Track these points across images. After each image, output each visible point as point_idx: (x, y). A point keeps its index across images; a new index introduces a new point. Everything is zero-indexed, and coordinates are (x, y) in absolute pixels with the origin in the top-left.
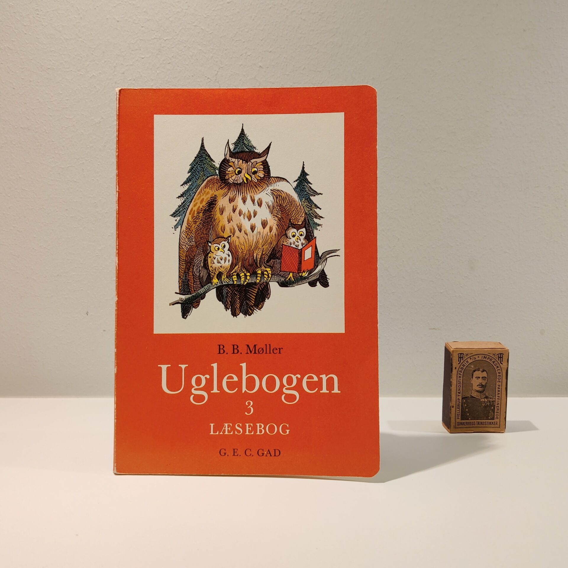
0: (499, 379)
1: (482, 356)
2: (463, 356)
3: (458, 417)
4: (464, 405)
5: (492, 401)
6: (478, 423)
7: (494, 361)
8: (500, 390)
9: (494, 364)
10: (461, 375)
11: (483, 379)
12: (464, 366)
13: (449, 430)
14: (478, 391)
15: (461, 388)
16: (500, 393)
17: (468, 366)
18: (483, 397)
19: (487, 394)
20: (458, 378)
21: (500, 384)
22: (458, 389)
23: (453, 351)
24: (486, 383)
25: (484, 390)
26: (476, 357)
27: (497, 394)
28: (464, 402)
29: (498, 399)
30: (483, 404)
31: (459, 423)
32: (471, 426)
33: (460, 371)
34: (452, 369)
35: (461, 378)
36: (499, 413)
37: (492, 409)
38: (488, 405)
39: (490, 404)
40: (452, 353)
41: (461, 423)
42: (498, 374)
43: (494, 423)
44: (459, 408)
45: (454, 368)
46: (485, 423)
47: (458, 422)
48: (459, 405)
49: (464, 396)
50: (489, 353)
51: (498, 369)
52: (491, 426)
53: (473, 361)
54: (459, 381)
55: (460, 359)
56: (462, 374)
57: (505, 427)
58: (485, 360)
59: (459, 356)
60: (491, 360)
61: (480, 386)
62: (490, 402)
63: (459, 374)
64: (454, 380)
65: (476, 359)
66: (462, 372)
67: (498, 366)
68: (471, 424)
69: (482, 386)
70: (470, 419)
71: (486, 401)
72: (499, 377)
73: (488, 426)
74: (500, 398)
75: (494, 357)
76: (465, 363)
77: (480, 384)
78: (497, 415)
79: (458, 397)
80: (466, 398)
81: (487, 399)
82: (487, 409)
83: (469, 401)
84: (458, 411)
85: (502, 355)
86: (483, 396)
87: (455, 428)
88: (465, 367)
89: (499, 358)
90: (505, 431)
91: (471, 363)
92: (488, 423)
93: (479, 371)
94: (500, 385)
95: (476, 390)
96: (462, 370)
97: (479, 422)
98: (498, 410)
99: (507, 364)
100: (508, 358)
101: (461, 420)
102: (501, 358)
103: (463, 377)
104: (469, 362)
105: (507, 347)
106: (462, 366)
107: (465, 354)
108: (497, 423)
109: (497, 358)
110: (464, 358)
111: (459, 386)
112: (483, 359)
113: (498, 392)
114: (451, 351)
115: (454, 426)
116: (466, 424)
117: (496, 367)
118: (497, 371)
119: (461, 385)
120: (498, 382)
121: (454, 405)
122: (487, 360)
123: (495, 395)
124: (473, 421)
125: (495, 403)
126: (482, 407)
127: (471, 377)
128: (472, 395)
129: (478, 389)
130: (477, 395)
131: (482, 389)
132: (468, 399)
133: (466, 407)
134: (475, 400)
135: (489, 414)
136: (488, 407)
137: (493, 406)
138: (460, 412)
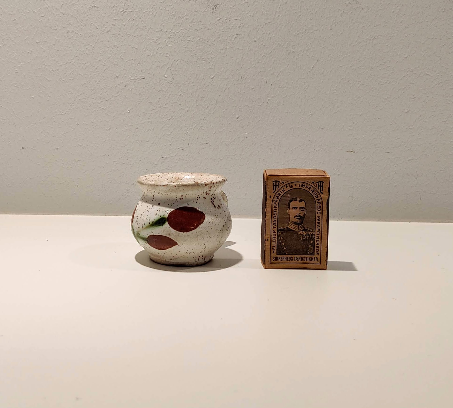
0: (319, 210)
1: (300, 184)
2: (278, 183)
3: (274, 251)
4: (280, 237)
5: (311, 235)
6: (296, 258)
7: (313, 190)
9: (314, 193)
10: (276, 205)
11: (301, 209)
13: (264, 265)
14: (295, 223)
15: (277, 219)
16: (320, 225)
17: (284, 195)
18: (302, 230)
19: (305, 227)
20: (273, 208)
21: (320, 215)
22: (273, 221)
23: (267, 178)
24: (305, 214)
25: (302, 222)
26: (293, 185)
27: (316, 226)
28: (280, 235)
29: (318, 232)
30: (301, 238)
31: (275, 258)
33: (275, 201)
34: (266, 197)
35: (277, 209)
36: (320, 247)
37: (312, 243)
38: (306, 238)
40: (266, 180)
41: (277, 258)
42: (318, 204)
43: (314, 259)
44: (274, 242)
45: (268, 197)
46: (303, 259)
47: (273, 257)
48: (274, 238)
49: (280, 228)
50: (307, 181)
51: (317, 199)
52: (311, 262)
53: (289, 189)
54: (274, 212)
55: (275, 187)
56: (277, 203)
57: (326, 264)
59: (274, 183)
60: (310, 189)
61: (298, 218)
62: (309, 235)
63: (274, 204)
64: (268, 210)
65: (293, 187)
66: (278, 201)
67: (318, 196)
68: (288, 260)
69: (301, 218)
70: (287, 254)
71: (305, 234)
72: (319, 208)
73: (307, 262)
74: (320, 231)
75: (313, 185)
76: (280, 191)
78: (317, 251)
79: (273, 230)
80: (282, 230)
81: (305, 232)
82: (306, 243)
84: (273, 244)
85: (322, 183)
86: (301, 228)
87: (270, 263)
89: (319, 187)
90: (327, 268)
91: (287, 191)
92: (307, 258)
93: (296, 200)
94: (320, 217)
95: (293, 222)
96: (278, 199)
97: (297, 257)
99: (328, 193)
100: (328, 187)
101: (277, 255)
102: (321, 187)
103: (279, 208)
104: (285, 191)
105: (329, 174)
106: (278, 194)
107: (280, 182)
108: (317, 259)
109: (316, 187)
110: (280, 186)
111: (274, 217)
112: (300, 187)
113: (318, 225)
114: (265, 178)
115: (269, 261)
116: (282, 259)
117: (315, 197)
118: (317, 201)
119: (277, 216)
120: (318, 213)
121: (268, 237)
122: (305, 189)
123: (314, 227)
124: (291, 256)
125: (315, 236)
126: (300, 240)
127: (288, 207)
128: (288, 227)
129: (296, 220)
130: (294, 228)
131: (300, 220)
132: (285, 232)
133: (282, 240)
134: (292, 232)
135: (309, 249)
136: (307, 241)
137: (313, 239)
138: (276, 245)
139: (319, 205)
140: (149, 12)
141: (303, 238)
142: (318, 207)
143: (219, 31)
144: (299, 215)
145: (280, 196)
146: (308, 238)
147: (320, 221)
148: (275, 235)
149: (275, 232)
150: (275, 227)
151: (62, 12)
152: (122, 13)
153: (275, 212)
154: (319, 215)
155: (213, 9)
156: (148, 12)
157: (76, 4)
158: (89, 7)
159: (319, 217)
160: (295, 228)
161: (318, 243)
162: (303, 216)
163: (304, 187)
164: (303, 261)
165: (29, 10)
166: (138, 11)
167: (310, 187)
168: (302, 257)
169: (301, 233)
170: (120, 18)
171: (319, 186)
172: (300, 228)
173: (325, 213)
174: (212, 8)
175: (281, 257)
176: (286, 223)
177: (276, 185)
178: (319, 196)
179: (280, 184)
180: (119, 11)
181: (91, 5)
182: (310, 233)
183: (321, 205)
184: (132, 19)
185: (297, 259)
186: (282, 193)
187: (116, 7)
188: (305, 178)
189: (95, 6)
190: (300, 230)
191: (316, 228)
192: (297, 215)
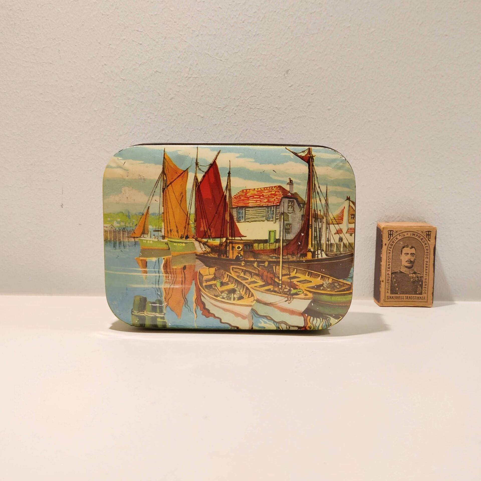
0: (427, 255)
1: (411, 234)
2: (393, 232)
3: (388, 291)
4: (394, 279)
7: (422, 238)
8: (428, 266)
9: (422, 241)
10: (390, 251)
11: (412, 255)
13: (379, 304)
14: (406, 267)
15: (391, 264)
17: (398, 242)
18: (412, 273)
19: (415, 270)
20: (388, 254)
21: (428, 260)
22: (388, 265)
23: (383, 228)
24: (415, 259)
25: (413, 266)
26: (405, 234)
27: (425, 270)
28: (393, 277)
29: (426, 274)
30: (411, 280)
32: (400, 300)
33: (389, 248)
34: (382, 245)
35: (391, 254)
36: (427, 288)
37: (420, 284)
38: (416, 280)
39: (418, 280)
40: (382, 230)
41: (390, 297)
42: (426, 250)
43: (422, 298)
44: (388, 283)
45: (384, 244)
46: (413, 298)
47: (387, 296)
48: (388, 279)
49: (393, 272)
50: (417, 231)
51: (426, 246)
52: (419, 300)
53: (402, 238)
54: (389, 257)
55: (390, 235)
56: (391, 250)
57: (432, 302)
59: (389, 233)
60: (419, 237)
61: (409, 262)
62: (418, 277)
63: (389, 250)
64: (384, 256)
65: (405, 236)
66: (392, 248)
67: (426, 243)
68: (400, 298)
69: (411, 262)
70: (399, 293)
71: (414, 276)
72: (427, 254)
73: (416, 300)
74: (427, 274)
75: (422, 235)
76: (394, 240)
78: (425, 291)
79: (387, 273)
80: (395, 273)
82: (415, 284)
83: (398, 276)
87: (385, 302)
88: (394, 244)
89: (427, 236)
90: (432, 306)
91: (400, 239)
92: (416, 297)
93: (408, 247)
95: (405, 266)
96: (392, 246)
97: (407, 296)
98: (426, 285)
99: (435, 241)
100: (435, 235)
101: (390, 294)
102: (429, 236)
103: (393, 253)
104: (398, 239)
106: (392, 242)
107: (394, 231)
108: (425, 298)
109: (425, 236)
110: (394, 235)
112: (411, 236)
113: (426, 268)
115: (384, 300)
116: (395, 298)
117: (424, 244)
118: (425, 248)
119: (391, 261)
120: (426, 259)
121: (383, 279)
122: (415, 237)
123: (423, 270)
124: (402, 295)
125: (423, 278)
126: (410, 282)
127: (400, 253)
128: (401, 270)
129: (407, 264)
130: (405, 271)
131: (411, 264)
133: (395, 282)
134: (404, 275)
135: (417, 289)
136: (416, 282)
137: (421, 281)
138: (390, 287)
140: (216, 78)
141: (413, 280)
143: (291, 99)
144: (410, 259)
147: (427, 265)
149: (389, 275)
150: (389, 271)
151: (122, 78)
152: (187, 78)
159: (427, 262)
161: (425, 284)
164: (412, 300)
166: (204, 77)
169: (412, 275)
170: (184, 84)
172: (411, 271)
173: (432, 258)
177: (391, 234)
179: (394, 233)
180: (183, 77)
181: (153, 71)
182: (419, 276)
183: (428, 251)
184: (198, 86)
185: (407, 298)
186: (396, 241)
187: (181, 72)
188: (416, 229)
190: (411, 273)
191: (425, 271)
192: (408, 260)
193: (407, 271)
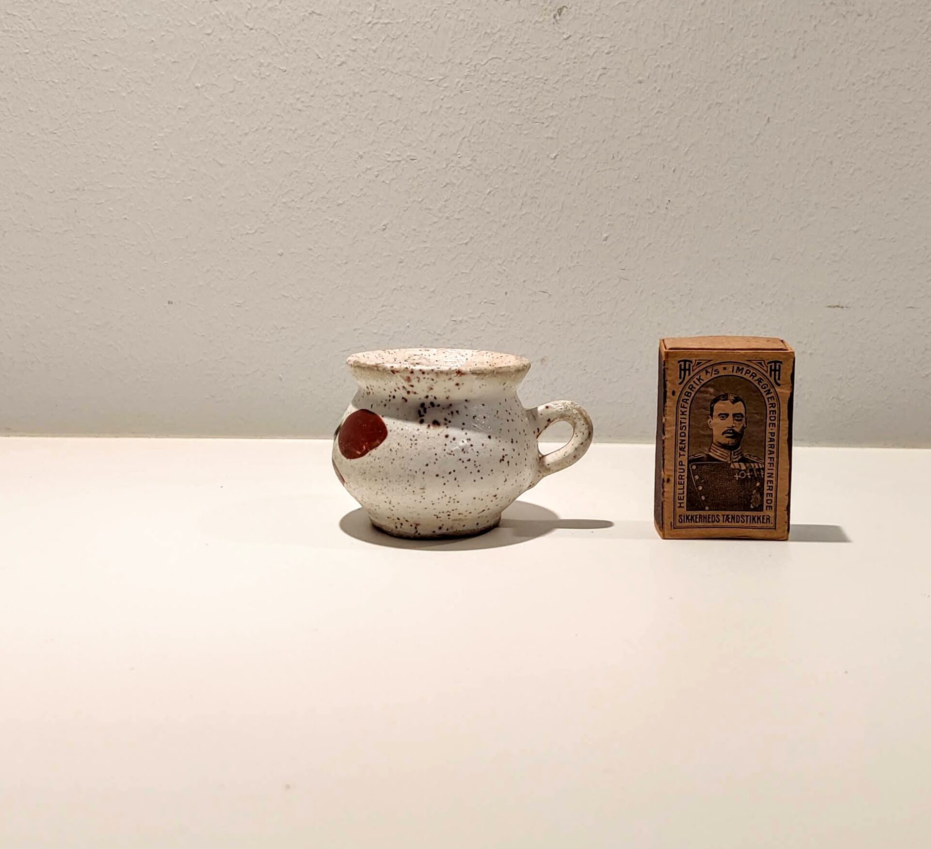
0: (773, 418)
1: (733, 367)
3: (680, 503)
4: (694, 476)
5: (757, 470)
6: (725, 517)
7: (761, 378)
8: (775, 443)
9: (761, 384)
10: (686, 410)
11: (736, 418)
12: (692, 388)
13: (661, 532)
14: (724, 446)
15: (686, 438)
16: (775, 450)
17: (703, 389)
18: (737, 460)
19: (745, 454)
20: (680, 416)
21: (775, 430)
22: (680, 442)
23: (667, 355)
24: (743, 428)
25: (739, 444)
26: (720, 368)
27: (767, 452)
28: (693, 470)
29: (770, 464)
30: (736, 476)
31: (683, 518)
32: (711, 524)
33: (683, 401)
34: (665, 393)
35: (687, 417)
36: (774, 495)
37: (758, 487)
38: (747, 477)
39: (752, 476)
40: (664, 358)
41: (687, 518)
42: (770, 407)
43: (763, 519)
44: (681, 484)
45: (669, 394)
46: (741, 519)
47: (680, 516)
48: (682, 476)
49: (693, 457)
50: (748, 360)
51: (769, 396)
52: (756, 525)
53: (712, 378)
54: (681, 423)
56: (688, 406)
57: (787, 528)
58: (741, 375)
60: (754, 377)
61: (730, 435)
62: (751, 470)
63: (681, 407)
64: (670, 421)
65: (718, 372)
66: (689, 402)
67: (769, 390)
68: (710, 520)
69: (735, 435)
70: (707, 508)
71: (744, 468)
72: (772, 415)
73: (749, 525)
74: (775, 463)
75: (760, 369)
76: (694, 382)
77: (730, 430)
78: (769, 501)
79: (679, 459)
80: (698, 460)
81: (745, 465)
82: (746, 487)
83: (704, 467)
84: (679, 489)
85: (778, 364)
86: (736, 456)
87: (674, 528)
88: (695, 392)
90: (787, 538)
91: (708, 382)
92: (749, 517)
93: (727, 399)
94: (774, 433)
95: (719, 443)
96: (688, 398)
97: (728, 516)
99: (791, 385)
100: (791, 372)
101: (687, 510)
103: (692, 415)
104: (703, 380)
105: (792, 345)
106: (689, 388)
108: (769, 519)
109: (767, 372)
110: (693, 371)
111: (681, 434)
112: (735, 374)
113: (770, 449)
114: (663, 354)
115: (671, 523)
116: (698, 520)
117: (765, 392)
118: (769, 401)
119: (687, 432)
120: (770, 426)
121: (669, 476)
122: (745, 377)
123: (763, 454)
124: (715, 513)
125: (764, 472)
126: (734, 481)
127: (709, 412)
128: (711, 454)
129: (724, 440)
130: (722, 456)
131: (734, 441)
132: (703, 465)
133: (697, 481)
134: (718, 464)
135: (751, 498)
136: (748, 482)
137: (760, 479)
138: (685, 492)
139: (772, 409)
140: (425, 23)
141: (740, 476)
142: (770, 414)
144: (732, 428)
145: (693, 391)
146: (750, 475)
147: (774, 440)
148: (683, 471)
150: (684, 455)
151: (248, 24)
152: (370, 25)
153: (683, 425)
154: (772, 429)
155: (555, 17)
156: (422, 24)
157: (276, 8)
158: (303, 14)
159: (772, 434)
160: (725, 457)
161: (770, 486)
162: (741, 431)
163: (741, 373)
164: (740, 524)
165: (180, 21)
166: (402, 22)
167: (753, 373)
168: (737, 516)
169: (737, 465)
170: (365, 37)
171: (773, 370)
172: (734, 456)
173: (784, 424)
174: (552, 15)
175: (696, 515)
176: (707, 446)
178: (771, 391)
179: (693, 366)
180: (363, 22)
181: (306, 11)
182: (755, 467)
183: (776, 409)
184: (391, 40)
185: (727, 520)
186: (697, 385)
187: (358, 13)
188: (744, 355)
189: (315, 13)
190: (734, 460)
191: (767, 456)
192: (727, 430)
193: (726, 455)
